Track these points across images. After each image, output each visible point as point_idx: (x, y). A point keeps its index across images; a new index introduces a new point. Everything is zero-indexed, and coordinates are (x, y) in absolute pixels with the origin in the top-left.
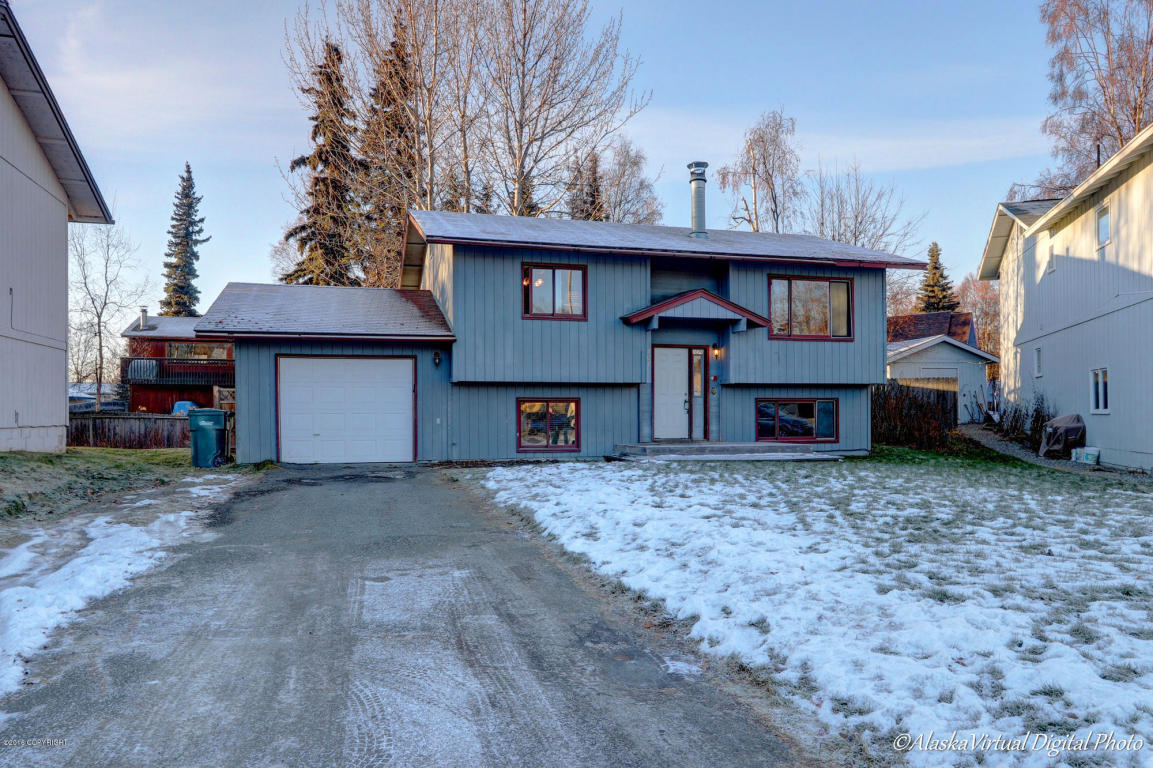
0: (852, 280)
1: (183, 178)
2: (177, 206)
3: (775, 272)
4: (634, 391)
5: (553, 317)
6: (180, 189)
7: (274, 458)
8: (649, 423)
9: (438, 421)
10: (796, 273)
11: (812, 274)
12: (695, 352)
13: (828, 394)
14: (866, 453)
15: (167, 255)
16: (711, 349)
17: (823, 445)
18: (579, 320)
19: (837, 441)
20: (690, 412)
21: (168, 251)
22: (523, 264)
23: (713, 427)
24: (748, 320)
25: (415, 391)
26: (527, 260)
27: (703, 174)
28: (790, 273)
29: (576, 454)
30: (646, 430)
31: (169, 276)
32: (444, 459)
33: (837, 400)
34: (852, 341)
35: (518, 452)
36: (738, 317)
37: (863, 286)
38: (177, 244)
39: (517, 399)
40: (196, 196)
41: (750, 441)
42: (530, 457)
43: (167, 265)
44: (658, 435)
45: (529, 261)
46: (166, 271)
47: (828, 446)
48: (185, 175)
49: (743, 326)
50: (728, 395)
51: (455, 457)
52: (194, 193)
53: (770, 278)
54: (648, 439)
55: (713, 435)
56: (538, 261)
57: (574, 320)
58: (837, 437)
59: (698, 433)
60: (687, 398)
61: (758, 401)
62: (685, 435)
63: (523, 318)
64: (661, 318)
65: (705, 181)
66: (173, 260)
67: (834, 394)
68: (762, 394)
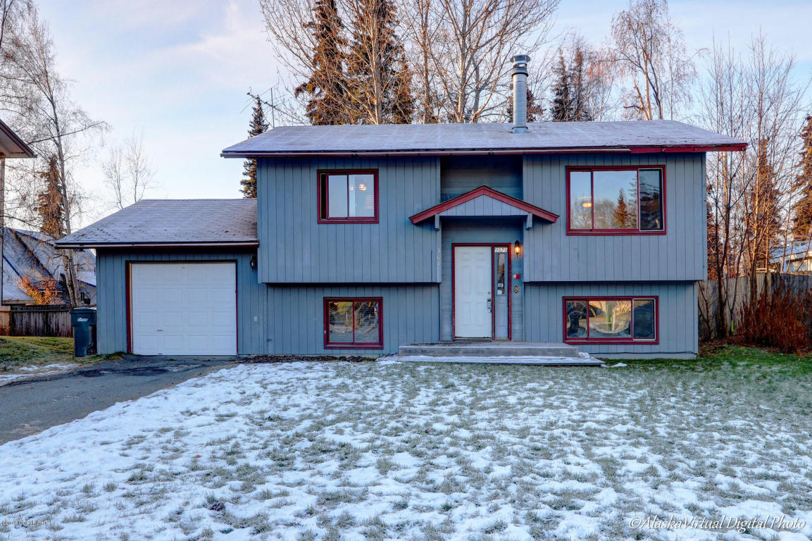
0: (664, 167)
1: (255, 109)
2: (250, 133)
3: (574, 164)
4: (434, 290)
5: (348, 221)
6: (252, 119)
7: (125, 350)
8: (450, 322)
9: (256, 319)
10: (599, 164)
11: (616, 164)
12: (497, 250)
13: (646, 292)
14: (694, 357)
15: (244, 174)
16: (512, 246)
17: (640, 346)
18: (370, 223)
19: (657, 343)
20: (493, 311)
21: (244, 171)
22: (319, 172)
23: (516, 327)
24: (534, 215)
25: (237, 292)
26: (323, 168)
27: (525, 68)
28: (591, 164)
29: (380, 351)
30: (447, 329)
31: (245, 192)
32: (261, 353)
33: (657, 298)
34: (664, 233)
35: (325, 348)
36: (523, 213)
37: (677, 173)
38: (251, 165)
39: (324, 298)
40: (264, 123)
41: (557, 341)
42: (337, 353)
43: (243, 183)
44: (460, 333)
45: (325, 168)
46: (243, 187)
47: (646, 348)
48: (257, 107)
49: (529, 223)
50: (533, 294)
51: (271, 352)
52: (263, 121)
53: (569, 170)
54: (448, 338)
55: (515, 335)
56: (333, 168)
57: (367, 223)
58: (658, 339)
59: (502, 332)
60: (490, 296)
61: (565, 299)
62: (488, 334)
63: (319, 223)
64: (442, 218)
65: (527, 75)
66: (248, 178)
67: (654, 292)
68: (570, 293)
